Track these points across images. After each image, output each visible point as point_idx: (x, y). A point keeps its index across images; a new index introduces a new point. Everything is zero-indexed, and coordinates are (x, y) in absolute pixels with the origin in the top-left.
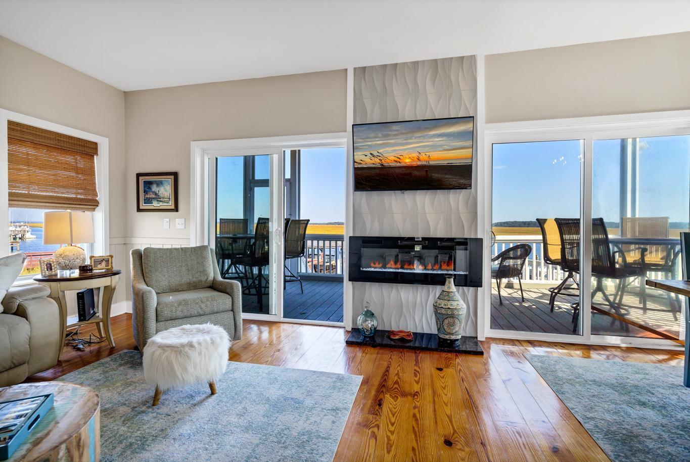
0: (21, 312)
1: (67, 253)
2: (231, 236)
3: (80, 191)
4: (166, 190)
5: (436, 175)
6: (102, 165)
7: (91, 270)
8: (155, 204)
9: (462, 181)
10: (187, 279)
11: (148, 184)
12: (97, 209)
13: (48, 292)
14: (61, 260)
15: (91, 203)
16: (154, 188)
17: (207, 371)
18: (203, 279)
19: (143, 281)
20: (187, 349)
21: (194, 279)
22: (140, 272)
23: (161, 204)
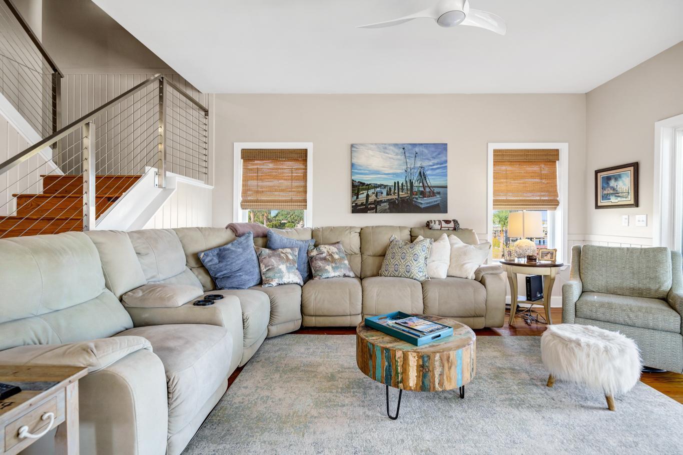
3: (544, 194)
4: (625, 183)
6: (562, 168)
7: (535, 260)
8: (614, 200)
10: (631, 282)
11: (607, 180)
12: (558, 207)
13: (501, 271)
14: (518, 250)
15: (554, 203)
16: (612, 183)
17: (596, 378)
18: (653, 287)
19: (578, 276)
20: (573, 345)
21: (641, 286)
22: (577, 268)
23: (619, 199)
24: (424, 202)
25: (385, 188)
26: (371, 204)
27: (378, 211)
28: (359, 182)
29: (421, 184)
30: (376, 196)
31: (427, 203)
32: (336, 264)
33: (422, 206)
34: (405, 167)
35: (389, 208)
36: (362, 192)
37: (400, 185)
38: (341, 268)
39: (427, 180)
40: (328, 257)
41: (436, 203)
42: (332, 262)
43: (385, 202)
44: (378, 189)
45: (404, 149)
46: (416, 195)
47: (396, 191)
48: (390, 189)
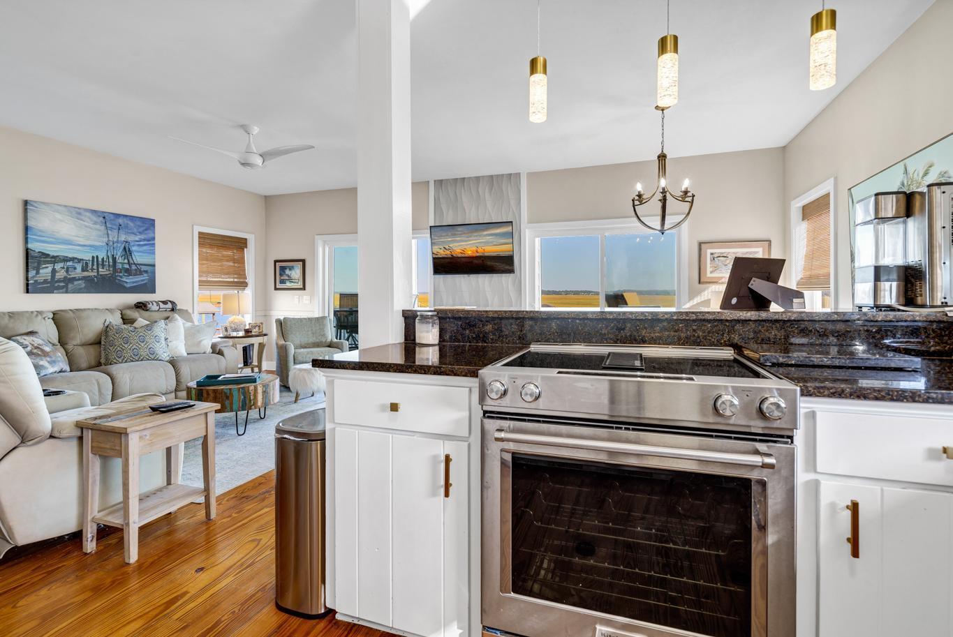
0: (220, 353)
1: (236, 321)
2: (348, 309)
3: (236, 276)
4: (296, 273)
5: (489, 263)
6: (250, 255)
7: (251, 332)
9: (507, 267)
10: (312, 340)
11: (283, 269)
12: (247, 288)
13: (231, 344)
14: (233, 326)
15: (243, 285)
16: (287, 272)
18: (324, 341)
19: (283, 339)
21: (318, 341)
22: (280, 333)
23: (293, 284)
24: (129, 281)
25: (79, 262)
26: (59, 281)
27: (69, 290)
28: (39, 252)
29: (126, 261)
30: (67, 271)
31: (134, 282)
32: (50, 357)
33: (128, 286)
34: (106, 239)
35: (85, 287)
36: (44, 266)
37: (100, 260)
38: (59, 361)
39: (133, 256)
40: (35, 351)
41: (143, 282)
42: (45, 356)
43: (79, 280)
44: (70, 264)
45: (104, 218)
46: (121, 272)
47: (95, 267)
48: (87, 264)
